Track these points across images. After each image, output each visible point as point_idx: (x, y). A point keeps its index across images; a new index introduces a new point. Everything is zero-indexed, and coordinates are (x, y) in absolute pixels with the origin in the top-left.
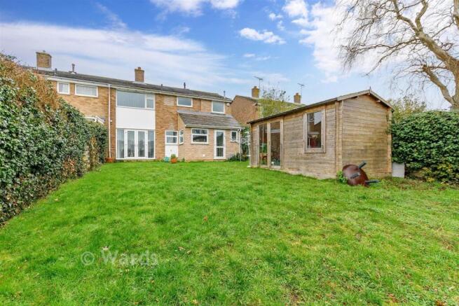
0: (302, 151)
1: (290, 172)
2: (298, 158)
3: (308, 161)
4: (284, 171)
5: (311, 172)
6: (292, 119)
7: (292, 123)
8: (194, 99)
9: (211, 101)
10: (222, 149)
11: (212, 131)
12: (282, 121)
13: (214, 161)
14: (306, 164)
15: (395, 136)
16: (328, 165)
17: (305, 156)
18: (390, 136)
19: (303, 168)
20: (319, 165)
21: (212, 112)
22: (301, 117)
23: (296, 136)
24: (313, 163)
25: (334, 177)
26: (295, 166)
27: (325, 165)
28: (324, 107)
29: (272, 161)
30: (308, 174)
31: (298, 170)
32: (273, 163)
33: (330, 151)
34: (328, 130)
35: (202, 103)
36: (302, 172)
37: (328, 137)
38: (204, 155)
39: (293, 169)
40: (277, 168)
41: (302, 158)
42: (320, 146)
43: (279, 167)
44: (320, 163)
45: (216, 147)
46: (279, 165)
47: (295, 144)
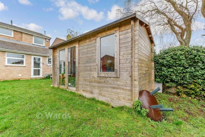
0: (95, 74)
1: (84, 94)
2: (92, 82)
3: (101, 85)
4: (79, 93)
5: (104, 96)
6: (86, 44)
7: (86, 47)
8: (14, 31)
9: (32, 35)
10: (39, 70)
11: (29, 56)
12: (77, 46)
13: (31, 79)
14: (99, 87)
15: (157, 63)
16: (122, 91)
17: (98, 79)
18: (153, 63)
19: (96, 91)
20: (113, 90)
21: (33, 43)
22: (94, 41)
23: (90, 60)
24: (105, 87)
25: (129, 105)
26: (89, 89)
27: (119, 91)
28: (117, 29)
29: (69, 82)
30: (101, 99)
31: (92, 93)
32: (70, 84)
33: (125, 76)
34: (122, 53)
35: (24, 35)
36: (95, 96)
37: (122, 61)
38: (20, 75)
39: (87, 91)
40: (73, 89)
41: (95, 82)
42: (113, 70)
43: (74, 89)
44: (114, 88)
45: (33, 69)
46: (75, 86)
47: (89, 68)
